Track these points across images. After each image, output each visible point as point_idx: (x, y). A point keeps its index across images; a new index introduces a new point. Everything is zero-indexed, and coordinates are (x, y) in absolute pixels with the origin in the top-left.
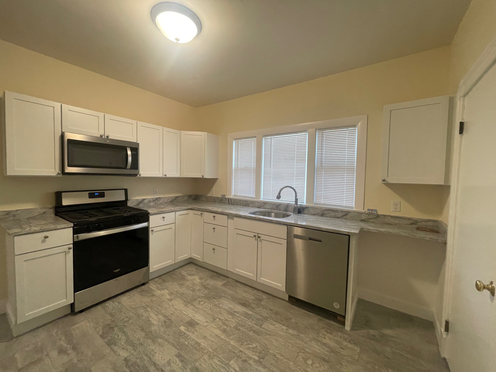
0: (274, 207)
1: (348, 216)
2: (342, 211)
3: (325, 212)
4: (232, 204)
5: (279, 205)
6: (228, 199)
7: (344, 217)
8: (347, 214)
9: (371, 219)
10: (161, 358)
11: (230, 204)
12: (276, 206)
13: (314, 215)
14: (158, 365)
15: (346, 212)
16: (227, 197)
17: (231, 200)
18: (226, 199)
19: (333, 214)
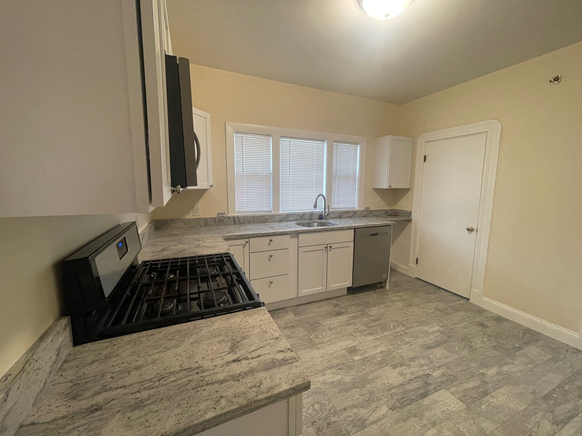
0: (298, 218)
1: (356, 215)
2: (352, 212)
3: (342, 215)
4: (240, 224)
5: (303, 215)
6: (234, 217)
7: (354, 216)
8: (355, 213)
9: (368, 214)
10: (396, 379)
11: (238, 223)
12: (301, 217)
13: (334, 218)
14: (403, 382)
15: (354, 212)
16: (231, 215)
17: (238, 219)
18: (229, 218)
19: (347, 215)
